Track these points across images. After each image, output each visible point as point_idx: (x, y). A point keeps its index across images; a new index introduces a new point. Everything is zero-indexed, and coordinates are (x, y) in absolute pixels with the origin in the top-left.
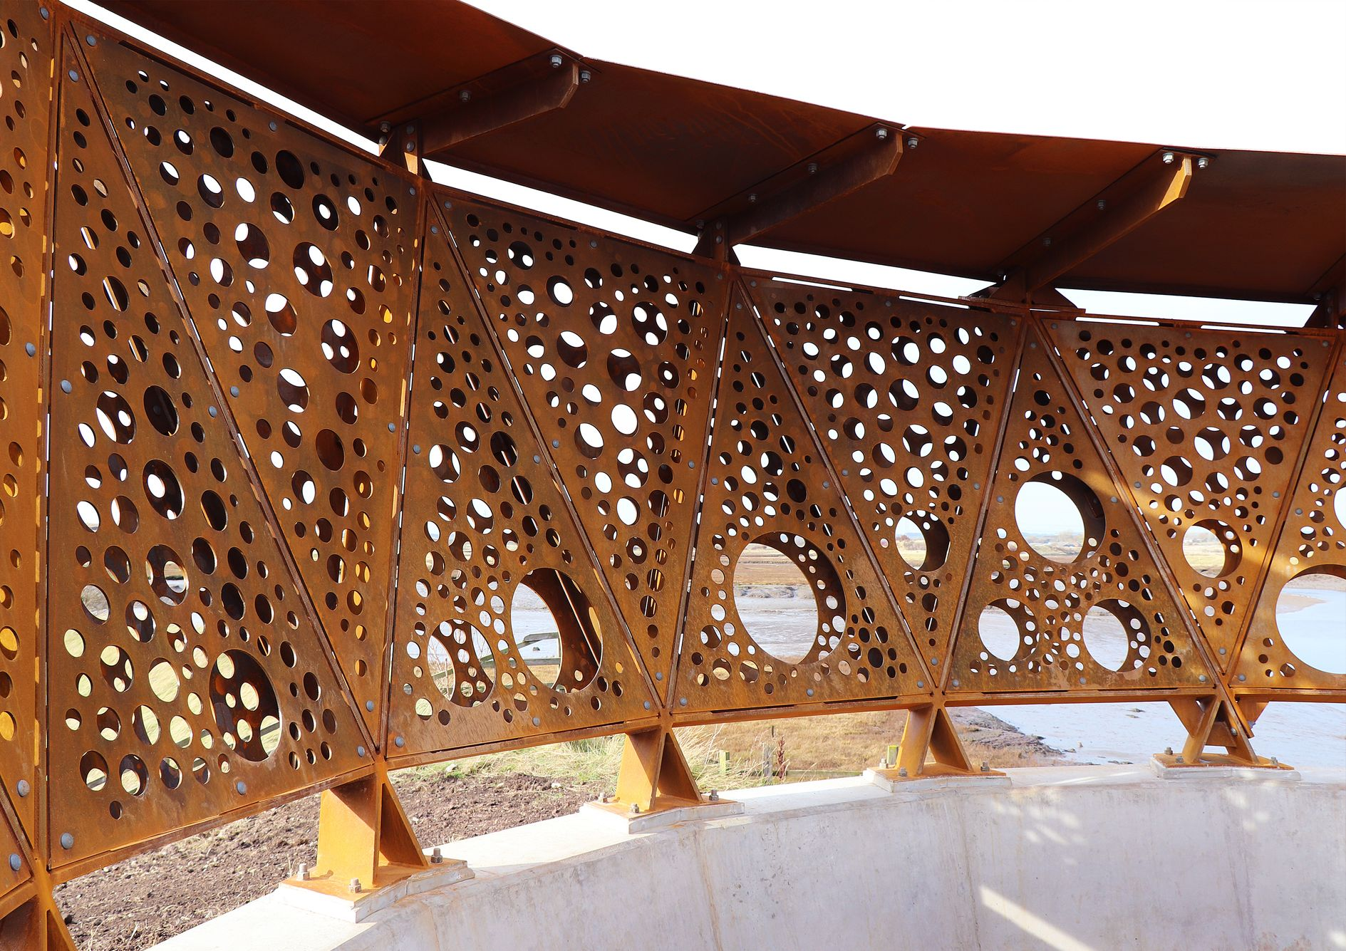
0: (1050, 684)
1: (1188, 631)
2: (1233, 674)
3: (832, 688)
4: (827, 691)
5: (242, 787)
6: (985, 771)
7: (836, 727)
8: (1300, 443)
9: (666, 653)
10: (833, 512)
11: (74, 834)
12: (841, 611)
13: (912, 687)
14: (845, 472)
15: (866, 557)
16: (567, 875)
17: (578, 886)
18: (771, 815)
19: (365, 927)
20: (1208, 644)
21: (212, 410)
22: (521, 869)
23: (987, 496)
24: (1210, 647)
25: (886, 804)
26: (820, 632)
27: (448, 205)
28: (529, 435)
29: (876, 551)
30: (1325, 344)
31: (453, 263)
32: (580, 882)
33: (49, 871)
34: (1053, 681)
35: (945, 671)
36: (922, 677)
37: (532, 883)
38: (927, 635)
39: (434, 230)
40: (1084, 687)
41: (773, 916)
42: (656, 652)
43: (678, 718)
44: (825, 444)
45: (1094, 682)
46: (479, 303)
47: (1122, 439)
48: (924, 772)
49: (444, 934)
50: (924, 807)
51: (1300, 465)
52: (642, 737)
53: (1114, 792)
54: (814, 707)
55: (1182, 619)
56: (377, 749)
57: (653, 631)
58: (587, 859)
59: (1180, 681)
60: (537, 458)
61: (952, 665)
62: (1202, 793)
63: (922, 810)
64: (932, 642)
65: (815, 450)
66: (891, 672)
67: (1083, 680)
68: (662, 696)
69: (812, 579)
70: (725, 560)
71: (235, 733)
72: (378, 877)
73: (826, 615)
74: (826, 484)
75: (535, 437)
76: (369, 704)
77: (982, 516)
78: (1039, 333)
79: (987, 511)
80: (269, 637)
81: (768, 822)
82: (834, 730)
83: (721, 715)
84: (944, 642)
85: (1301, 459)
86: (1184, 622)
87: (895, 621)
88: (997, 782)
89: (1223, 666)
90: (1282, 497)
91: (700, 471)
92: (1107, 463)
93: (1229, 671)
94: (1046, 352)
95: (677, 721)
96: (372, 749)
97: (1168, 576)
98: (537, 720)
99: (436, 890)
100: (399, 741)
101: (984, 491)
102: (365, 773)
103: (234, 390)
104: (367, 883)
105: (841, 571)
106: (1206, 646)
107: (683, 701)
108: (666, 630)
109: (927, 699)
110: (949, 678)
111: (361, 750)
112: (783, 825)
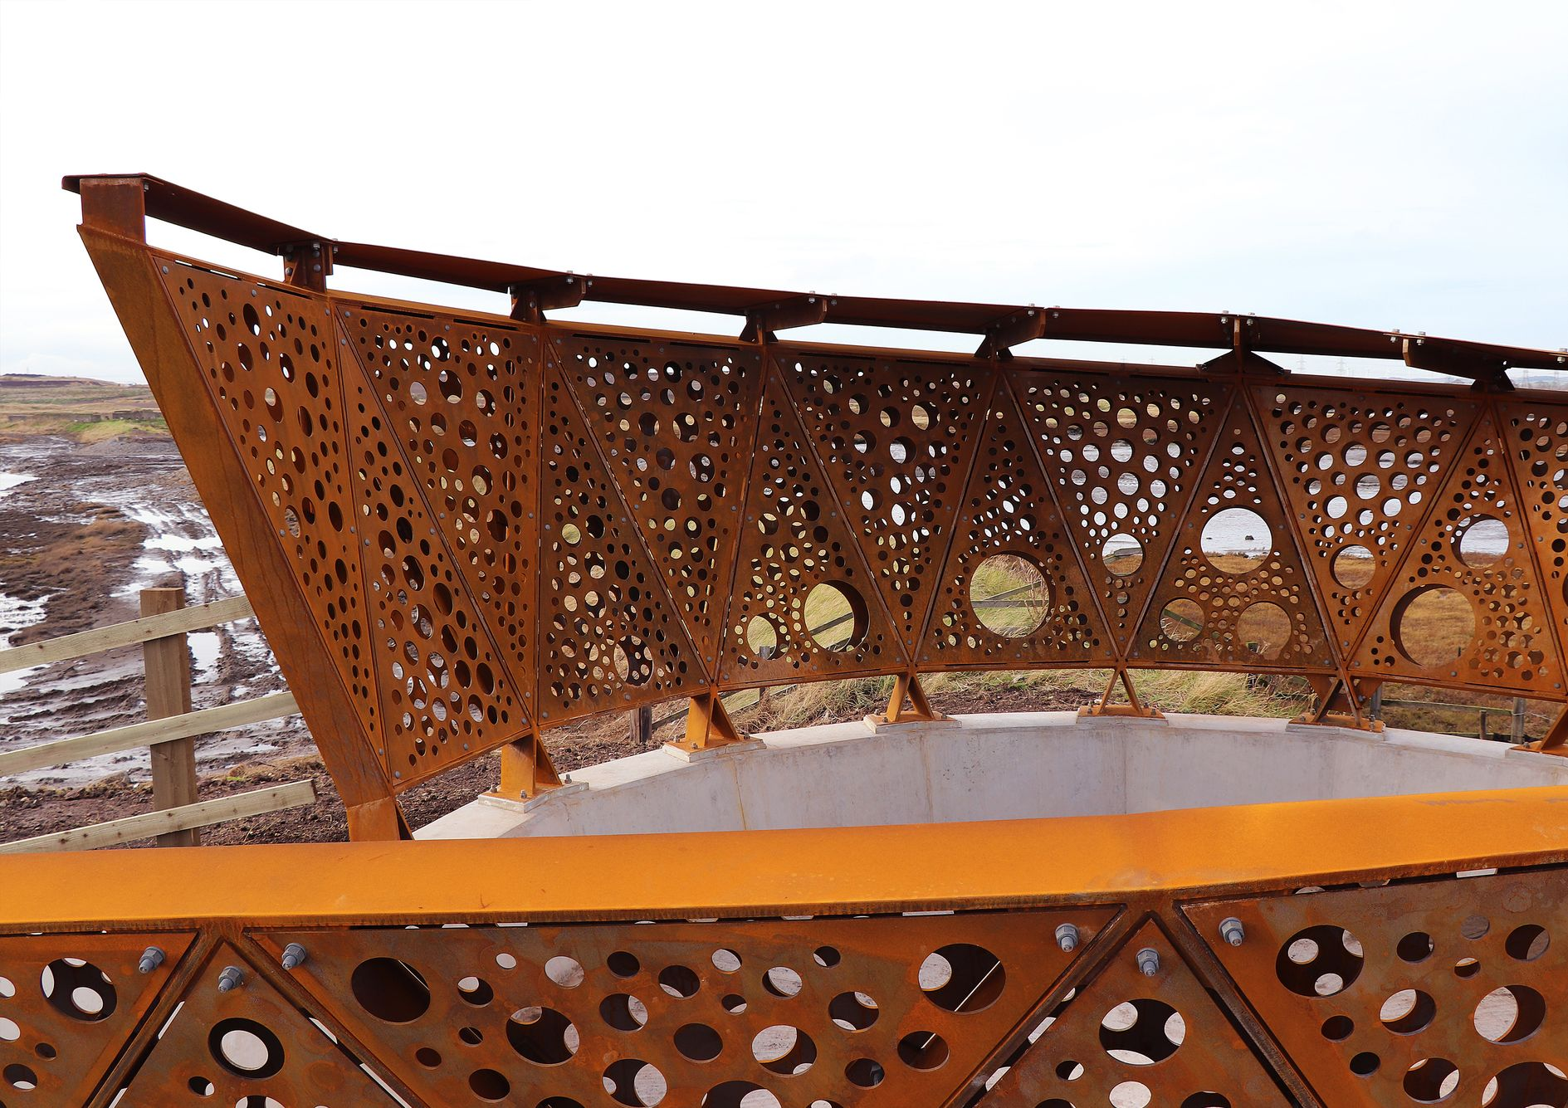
0: (1206, 659)
1: (1323, 627)
2: (1351, 660)
4: (1031, 654)
5: (628, 697)
8: (1436, 486)
9: (916, 629)
10: (1056, 536)
11: (547, 712)
13: (1101, 655)
14: (1069, 508)
15: (1077, 566)
16: (821, 752)
17: (829, 758)
18: (977, 730)
19: (692, 764)
20: (1337, 638)
21: (624, 519)
22: (793, 746)
23: (1181, 523)
24: (1337, 640)
26: (1048, 614)
27: (783, 360)
28: (830, 500)
29: (1086, 562)
30: (1473, 406)
31: (785, 398)
32: (830, 757)
33: (538, 725)
34: (1208, 657)
35: (1129, 645)
36: (1111, 649)
37: (797, 754)
38: (1118, 621)
39: (772, 379)
40: (1231, 662)
41: (969, 790)
42: (909, 628)
43: (920, 668)
44: (1056, 488)
45: (1240, 659)
46: (801, 421)
47: (1296, 480)
48: (1105, 712)
49: (740, 773)
50: (1095, 734)
51: (1432, 505)
53: (1239, 737)
54: (1021, 665)
55: (1320, 617)
56: (712, 681)
57: (908, 614)
58: (837, 745)
59: (1308, 663)
60: (833, 514)
61: (1136, 642)
62: (1307, 743)
63: (1093, 736)
64: (1121, 626)
65: (1048, 493)
67: (1231, 658)
68: (911, 654)
71: (639, 672)
72: (708, 743)
74: (1053, 516)
75: (834, 500)
76: (709, 658)
77: (1175, 537)
78: (1245, 396)
79: (1179, 534)
80: (650, 628)
81: (973, 734)
83: (951, 668)
84: (1132, 626)
85: (1434, 500)
86: (1321, 620)
87: (1094, 610)
88: (1158, 722)
89: (1345, 655)
90: (1413, 530)
91: (955, 512)
92: (1282, 499)
93: (1349, 658)
94: (1248, 411)
95: (920, 669)
96: (709, 680)
97: (1314, 586)
98: (815, 667)
99: (741, 753)
100: (726, 677)
101: (1179, 519)
102: (704, 692)
103: (636, 506)
104: (701, 745)
106: (1334, 639)
107: (926, 658)
108: (917, 614)
110: (1132, 650)
111: (702, 681)
112: (983, 737)
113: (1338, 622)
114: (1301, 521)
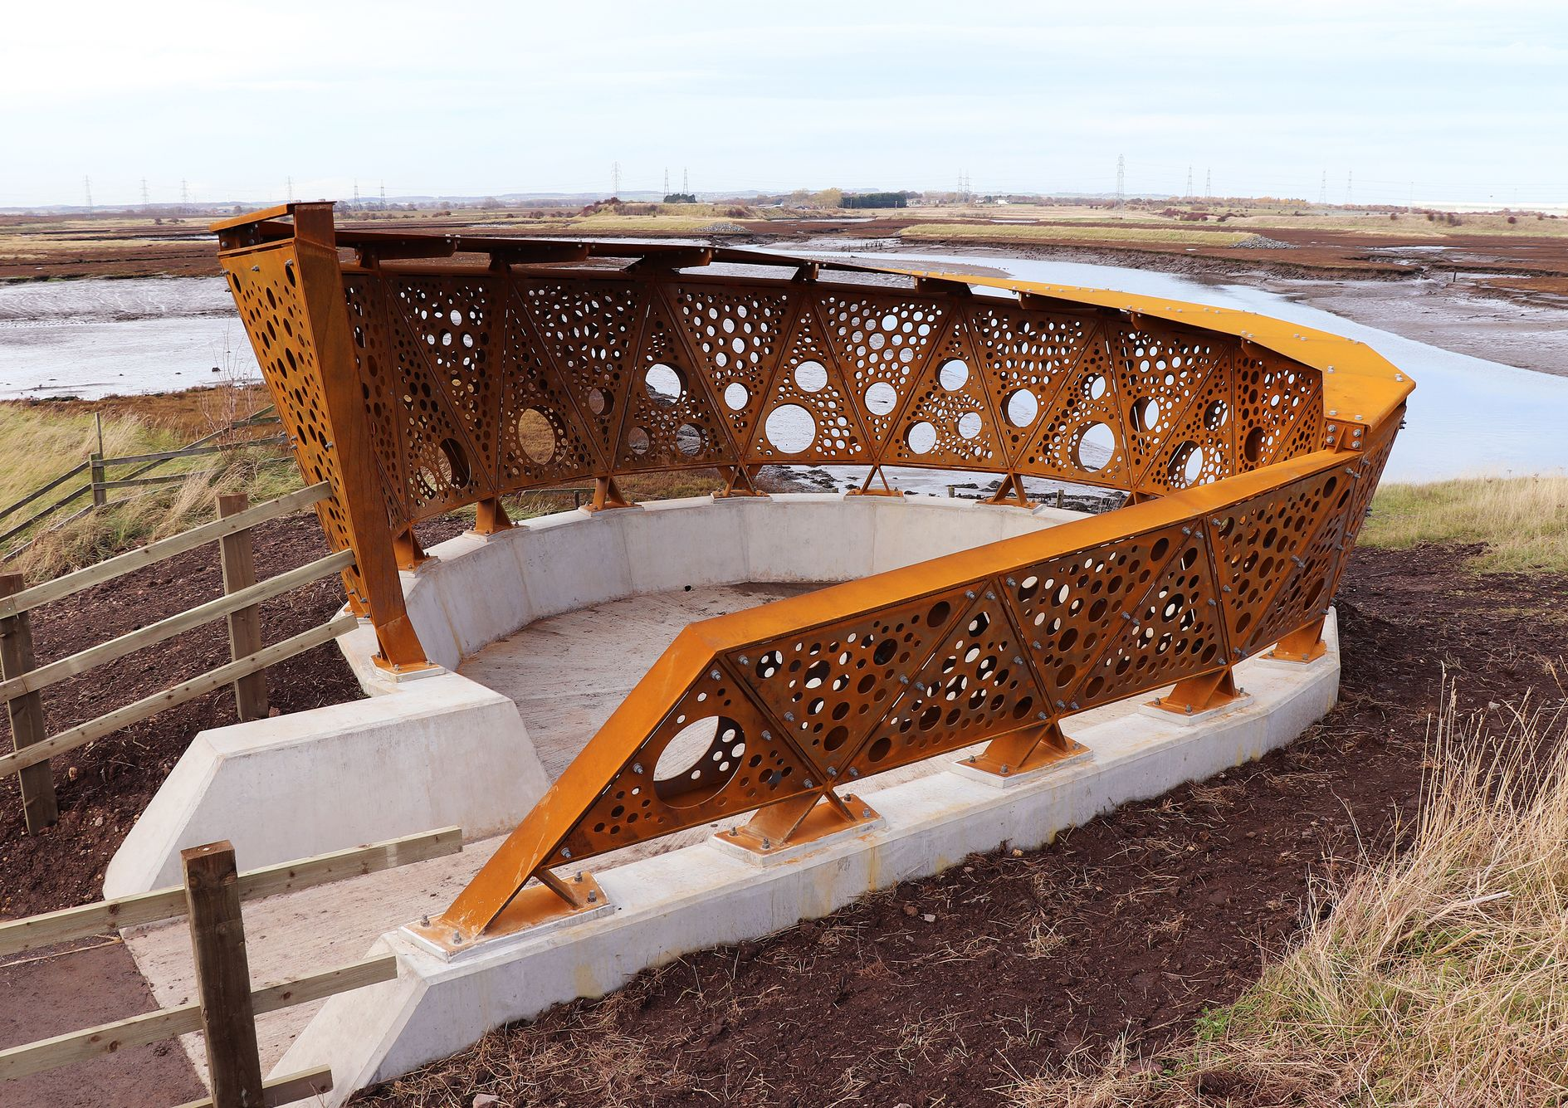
1: (726, 435)
3: (563, 474)
4: (560, 474)
6: (633, 505)
7: (549, 443)
9: (493, 466)
10: (560, 392)
12: (565, 436)
13: (599, 469)
15: (576, 412)
16: (471, 559)
18: (541, 531)
23: (632, 377)
24: (736, 444)
25: (588, 522)
26: (556, 447)
29: (581, 409)
32: (475, 561)
34: (663, 462)
35: (614, 461)
36: (603, 465)
37: (460, 562)
38: (605, 446)
40: (675, 465)
41: (545, 571)
42: (490, 466)
43: (501, 493)
44: (555, 361)
45: (680, 462)
48: (605, 507)
50: (606, 522)
51: (781, 355)
52: (486, 503)
55: (723, 430)
57: (488, 457)
59: (721, 459)
60: (437, 391)
61: (617, 458)
62: (726, 510)
63: (605, 524)
64: (607, 449)
66: (589, 464)
67: (675, 462)
68: (493, 485)
69: (551, 422)
70: (514, 422)
73: (558, 438)
74: (556, 380)
75: (436, 382)
77: (629, 387)
79: (632, 384)
82: (547, 446)
83: (518, 490)
84: (613, 448)
87: (590, 440)
88: (638, 509)
89: (741, 452)
90: (771, 370)
91: (501, 382)
92: (691, 357)
93: (744, 453)
95: (501, 495)
97: (717, 411)
99: (431, 567)
101: (631, 375)
105: (565, 421)
106: (734, 442)
107: (502, 485)
108: (493, 457)
109: (605, 475)
110: (615, 464)
113: (735, 432)
114: (704, 370)
